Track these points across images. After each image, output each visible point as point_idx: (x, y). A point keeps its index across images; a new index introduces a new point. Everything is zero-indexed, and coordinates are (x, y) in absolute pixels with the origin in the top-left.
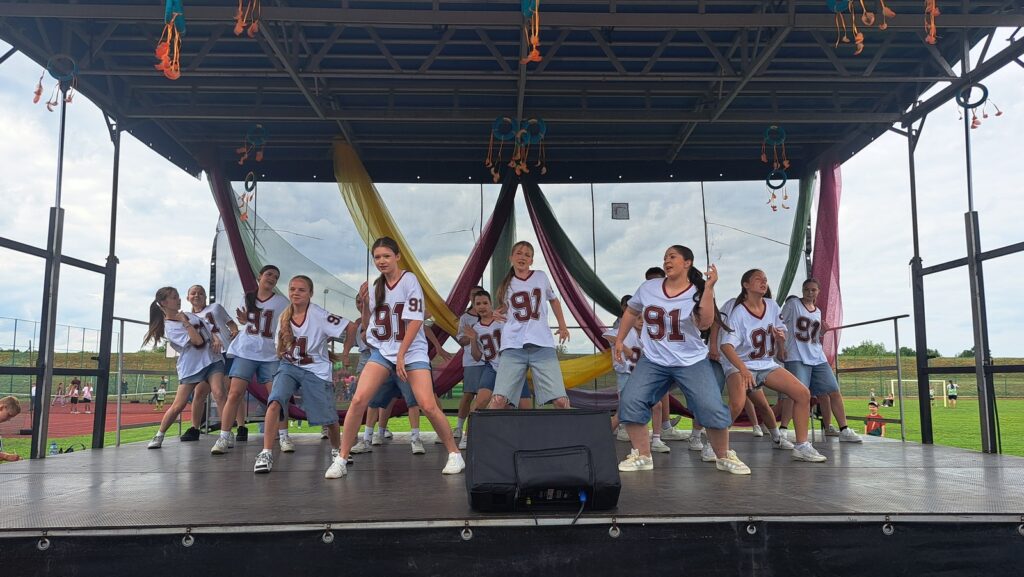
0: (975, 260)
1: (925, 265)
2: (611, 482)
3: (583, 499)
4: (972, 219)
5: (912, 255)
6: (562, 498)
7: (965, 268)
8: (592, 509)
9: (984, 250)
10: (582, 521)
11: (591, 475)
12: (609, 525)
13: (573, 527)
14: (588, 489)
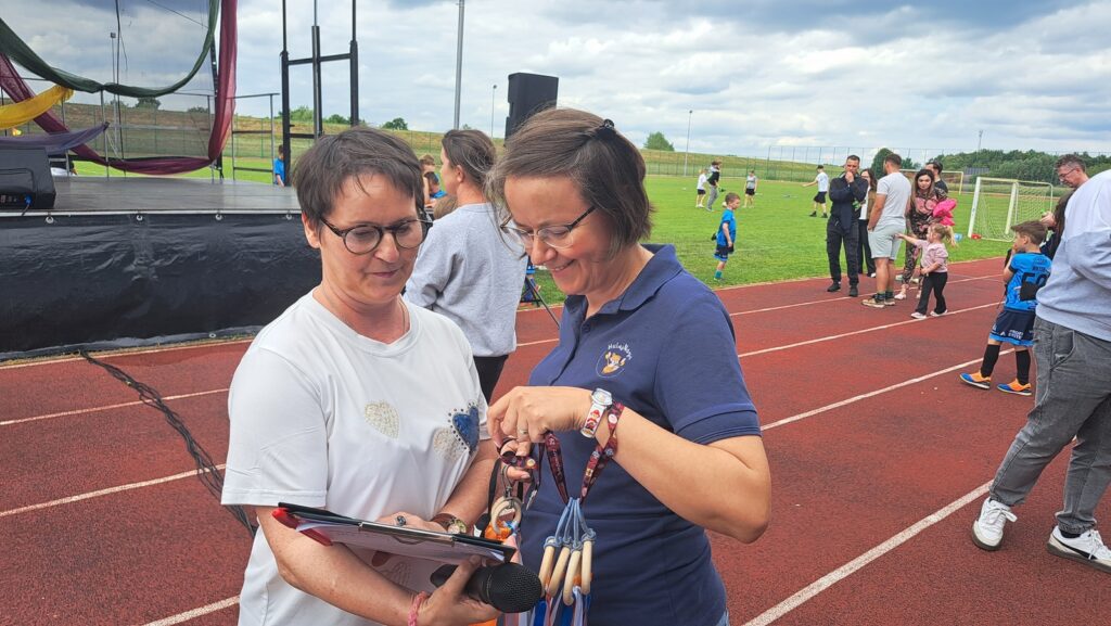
0: (317, 60)
1: (290, 58)
2: (49, 191)
3: (28, 201)
4: (316, 31)
5: (282, 49)
6: (13, 202)
7: (311, 65)
8: (33, 207)
9: (322, 55)
10: (27, 214)
11: (34, 186)
12: (45, 217)
13: (22, 217)
14: (32, 195)
